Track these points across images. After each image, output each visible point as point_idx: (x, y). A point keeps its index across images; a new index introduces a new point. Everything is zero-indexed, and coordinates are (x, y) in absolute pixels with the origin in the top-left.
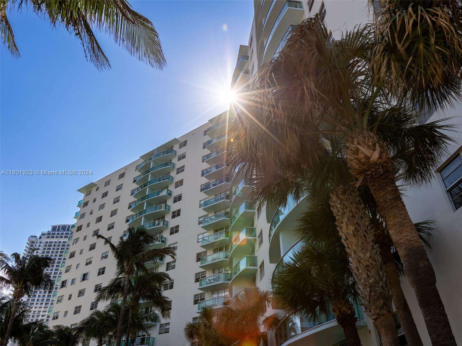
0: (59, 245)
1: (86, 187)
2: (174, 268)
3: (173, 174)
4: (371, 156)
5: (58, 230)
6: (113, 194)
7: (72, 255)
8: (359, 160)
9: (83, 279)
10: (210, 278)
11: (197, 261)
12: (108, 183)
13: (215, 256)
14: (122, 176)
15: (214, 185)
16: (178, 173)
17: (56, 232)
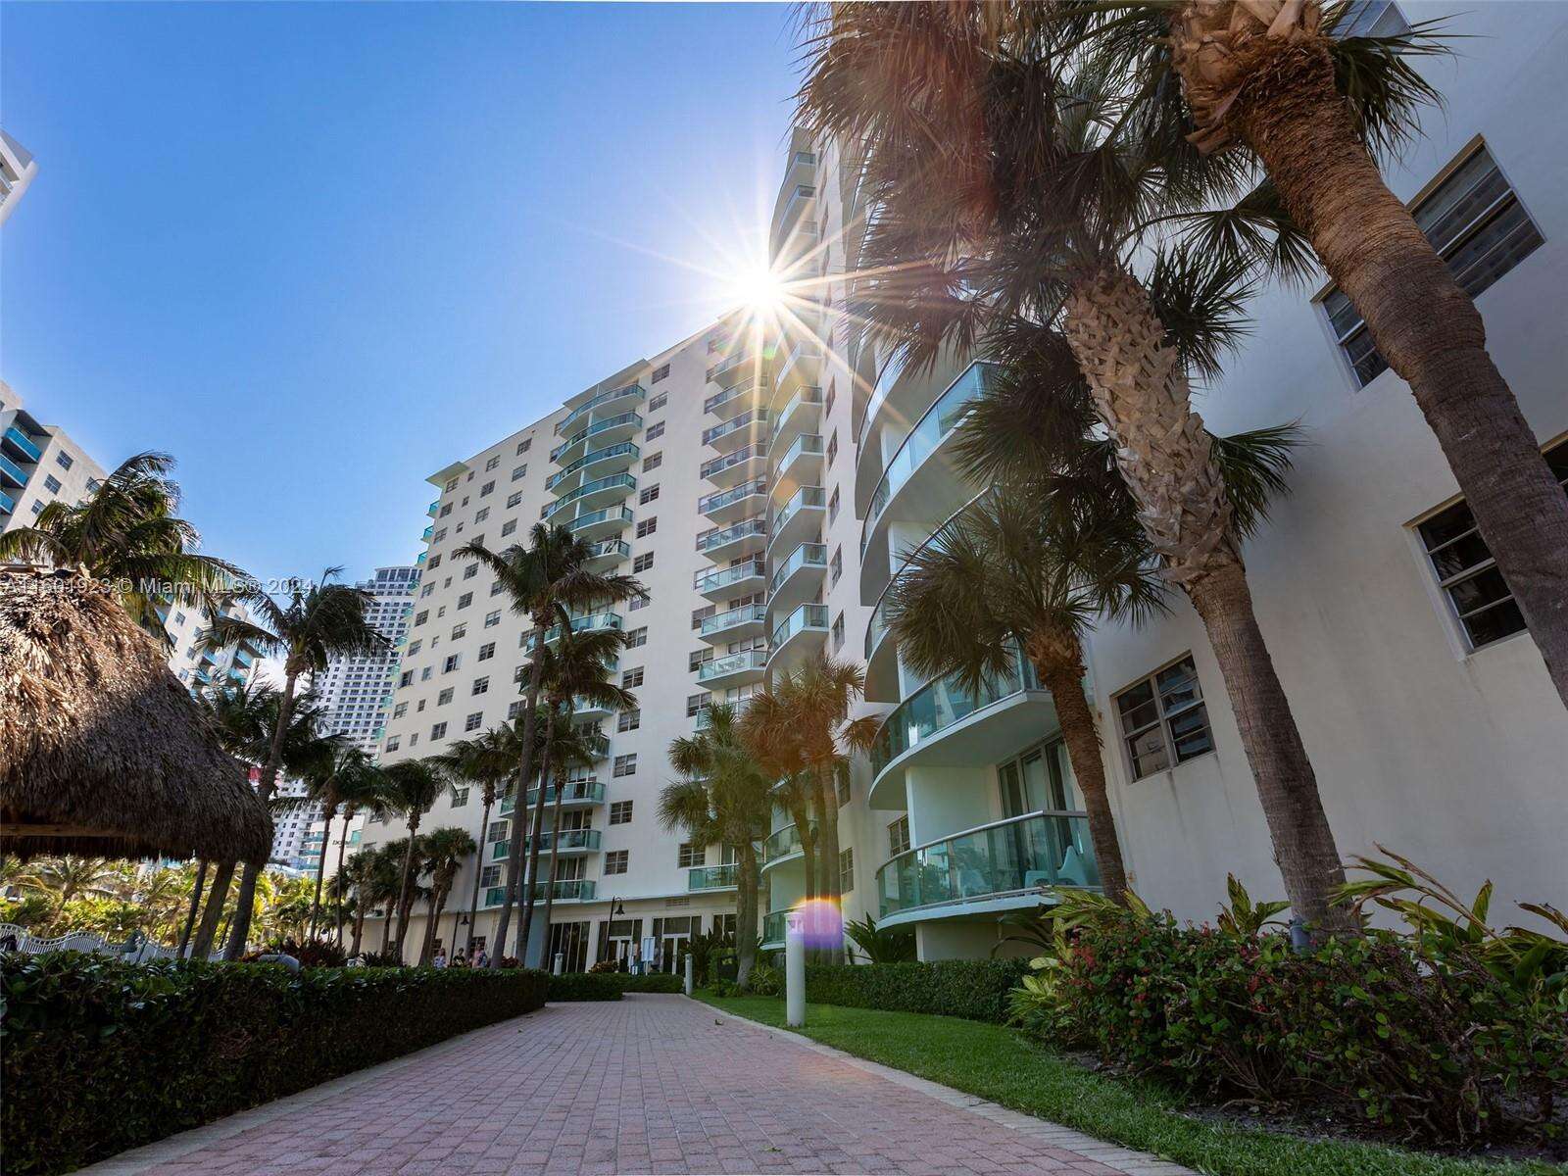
0: (395, 611)
1: (443, 471)
2: (644, 643)
3: (639, 440)
4: (1272, 21)
5: (392, 578)
6: (505, 489)
7: (422, 619)
8: (1229, 42)
9: (449, 669)
10: (721, 662)
11: (694, 628)
12: (493, 464)
13: (733, 616)
14: (524, 447)
15: (730, 463)
16: (649, 438)
17: (388, 584)
